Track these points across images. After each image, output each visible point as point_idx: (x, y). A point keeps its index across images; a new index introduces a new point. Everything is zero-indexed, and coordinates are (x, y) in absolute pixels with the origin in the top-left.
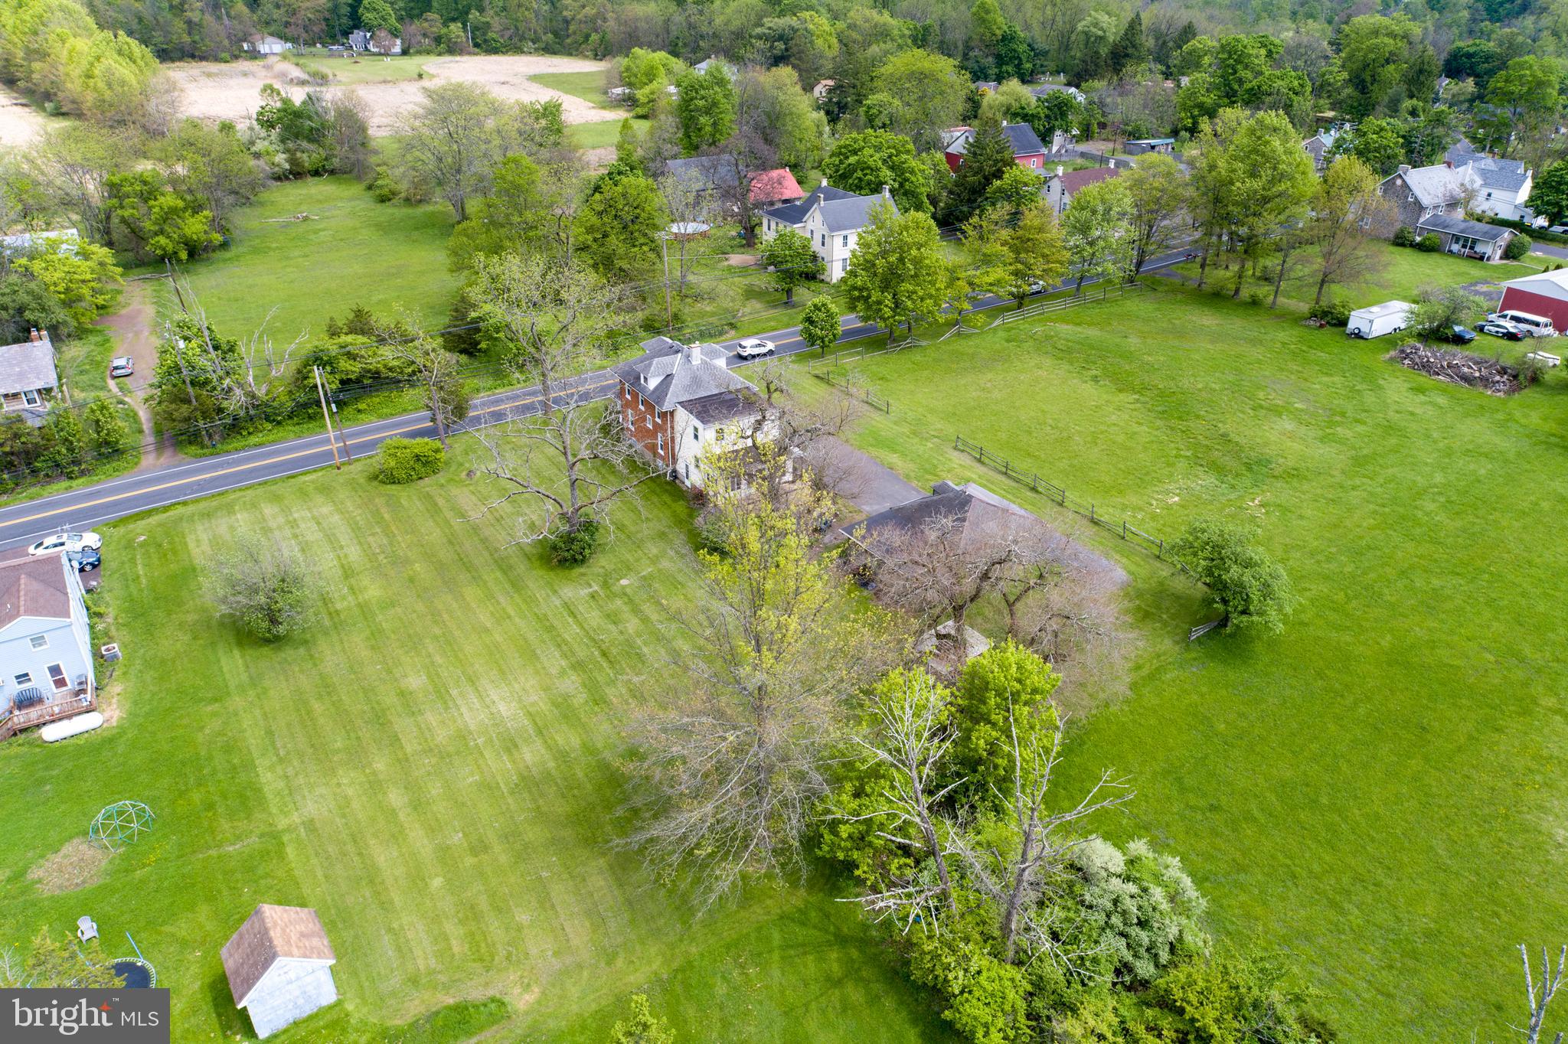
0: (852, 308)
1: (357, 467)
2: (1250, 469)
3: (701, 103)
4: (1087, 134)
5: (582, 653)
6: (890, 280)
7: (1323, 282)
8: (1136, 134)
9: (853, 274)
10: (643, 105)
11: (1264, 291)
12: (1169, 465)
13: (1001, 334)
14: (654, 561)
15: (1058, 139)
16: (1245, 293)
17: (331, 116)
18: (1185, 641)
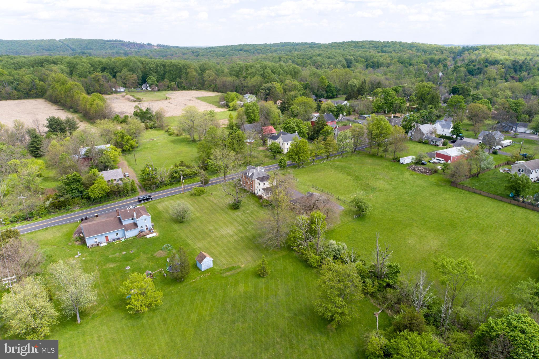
0: (289, 159)
1: (187, 193)
2: (371, 189)
3: (251, 111)
4: (349, 114)
5: (241, 223)
6: (297, 153)
7: (395, 152)
8: (362, 114)
9: (289, 152)
10: (231, 107)
11: (383, 154)
12: (355, 189)
13: (323, 164)
14: (253, 208)
15: (341, 116)
16: (380, 154)
17: (154, 113)
18: (354, 218)
